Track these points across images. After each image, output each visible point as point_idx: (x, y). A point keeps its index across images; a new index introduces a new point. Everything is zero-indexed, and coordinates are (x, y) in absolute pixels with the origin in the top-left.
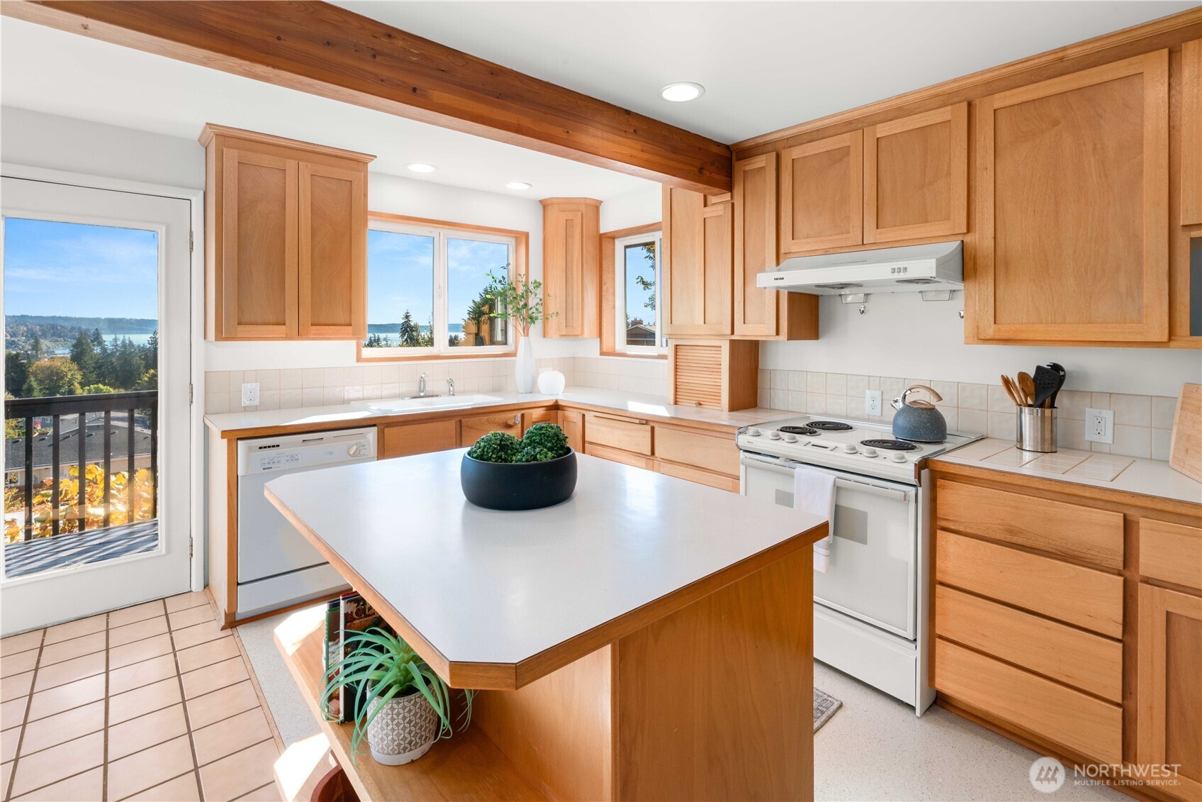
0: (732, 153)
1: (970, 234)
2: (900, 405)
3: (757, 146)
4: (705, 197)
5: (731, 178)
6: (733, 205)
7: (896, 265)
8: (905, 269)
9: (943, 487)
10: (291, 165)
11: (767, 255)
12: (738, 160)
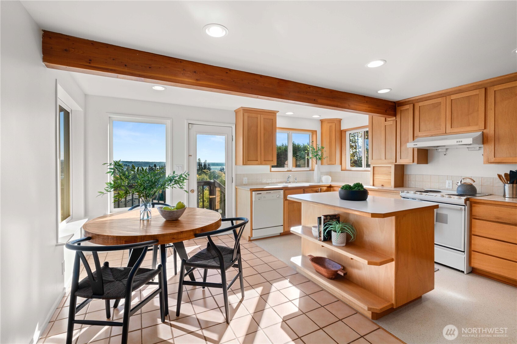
0: (396, 104)
1: (485, 130)
2: (459, 184)
3: (406, 102)
4: (385, 119)
5: (396, 112)
6: (396, 121)
7: (458, 140)
8: (461, 141)
9: (474, 206)
10: (259, 116)
11: (409, 137)
12: (398, 106)
